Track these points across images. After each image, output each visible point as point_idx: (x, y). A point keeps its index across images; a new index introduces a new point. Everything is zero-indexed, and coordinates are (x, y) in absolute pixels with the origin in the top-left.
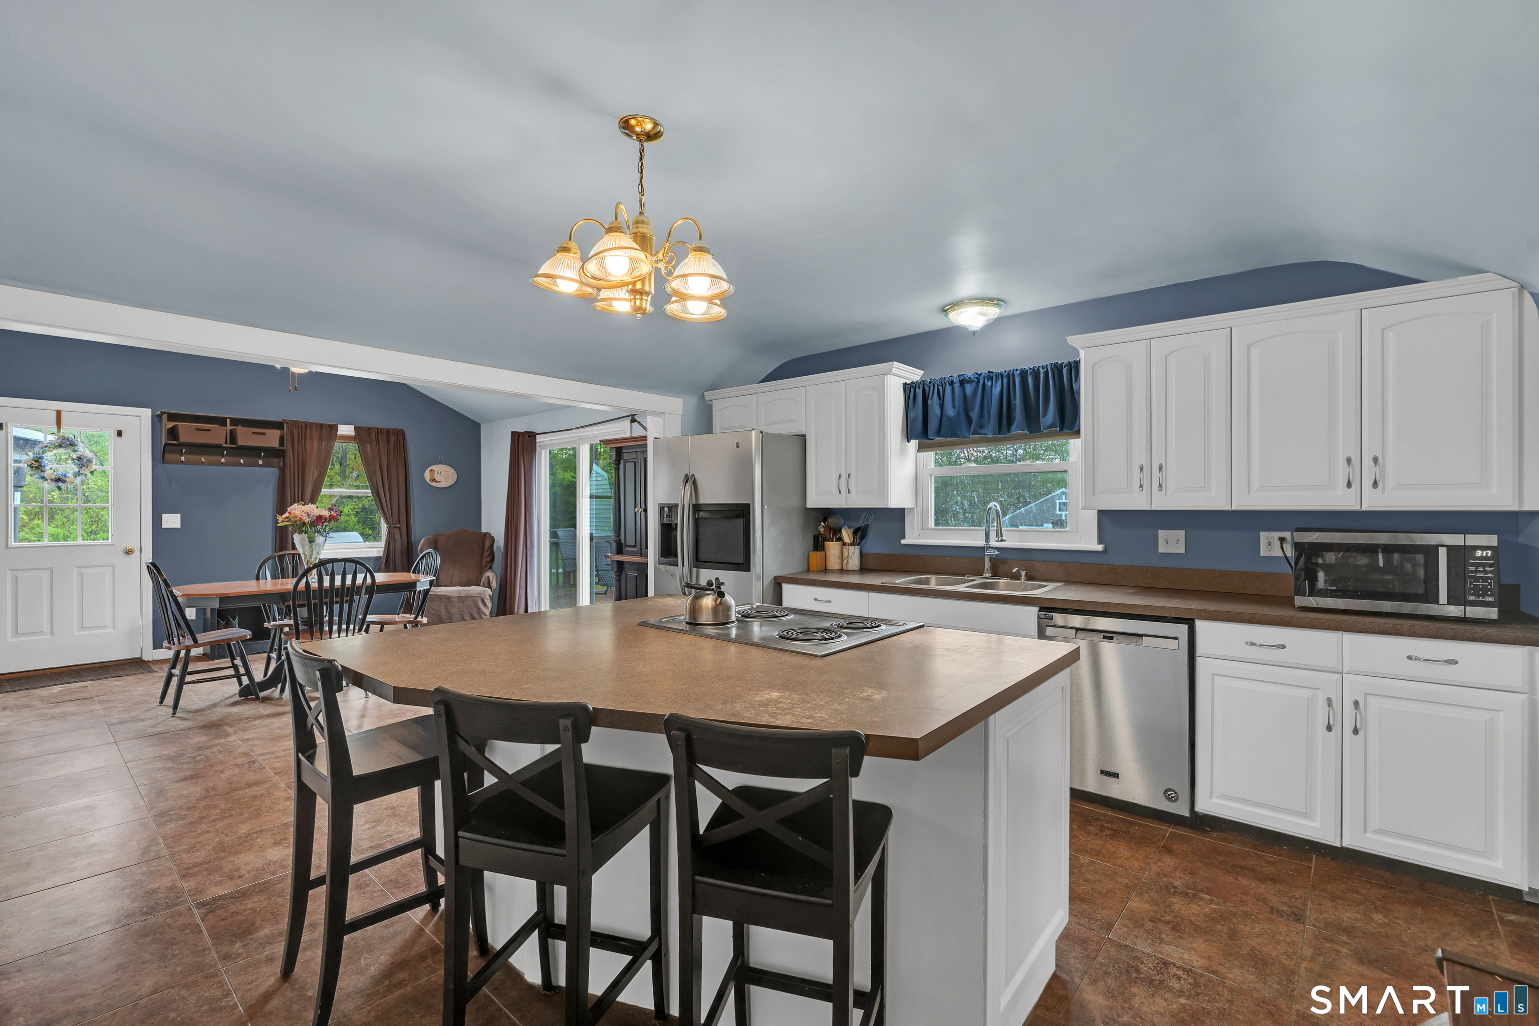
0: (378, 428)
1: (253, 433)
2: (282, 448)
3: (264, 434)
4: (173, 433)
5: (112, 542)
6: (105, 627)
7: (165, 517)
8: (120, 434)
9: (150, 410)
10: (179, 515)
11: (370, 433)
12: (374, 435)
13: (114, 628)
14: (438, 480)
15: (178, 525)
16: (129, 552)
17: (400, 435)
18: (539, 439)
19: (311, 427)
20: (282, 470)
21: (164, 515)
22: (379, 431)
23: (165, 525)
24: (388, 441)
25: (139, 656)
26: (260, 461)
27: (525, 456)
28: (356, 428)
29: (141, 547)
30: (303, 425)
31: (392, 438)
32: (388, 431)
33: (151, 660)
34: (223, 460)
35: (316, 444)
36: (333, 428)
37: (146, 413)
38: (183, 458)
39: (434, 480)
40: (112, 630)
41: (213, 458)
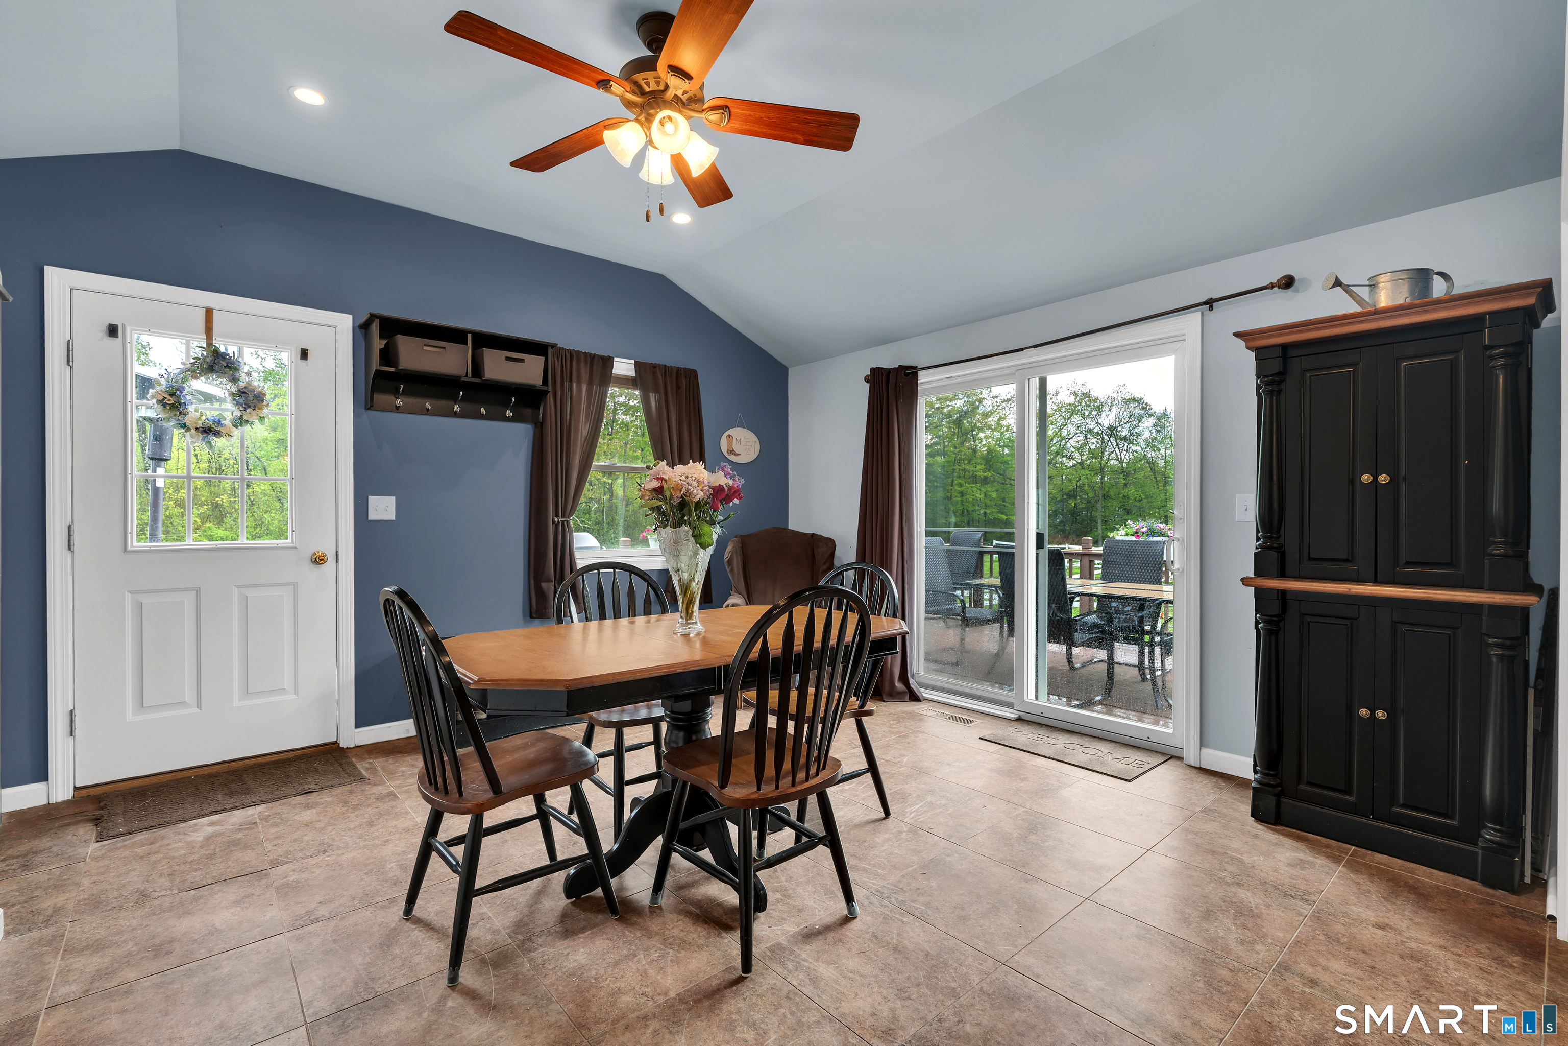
0: (665, 366)
1: (508, 359)
2: (545, 388)
3: (522, 361)
4: (388, 355)
5: (292, 542)
6: (282, 691)
7: (373, 500)
8: (304, 354)
9: (350, 317)
10: (394, 498)
11: (654, 373)
12: (660, 377)
13: (296, 692)
14: (737, 452)
15: (391, 515)
16: (318, 560)
17: (692, 375)
18: (923, 377)
19: (578, 360)
20: (540, 428)
21: (371, 498)
22: (666, 370)
23: (372, 516)
24: (678, 388)
25: (334, 739)
26: (508, 412)
27: (900, 407)
28: (638, 365)
29: (337, 552)
30: (568, 356)
31: (684, 382)
32: (679, 370)
33: (353, 746)
34: (457, 408)
35: (584, 388)
36: (608, 362)
37: (345, 322)
38: (399, 403)
39: (732, 452)
40: (293, 696)
41: (443, 403)
